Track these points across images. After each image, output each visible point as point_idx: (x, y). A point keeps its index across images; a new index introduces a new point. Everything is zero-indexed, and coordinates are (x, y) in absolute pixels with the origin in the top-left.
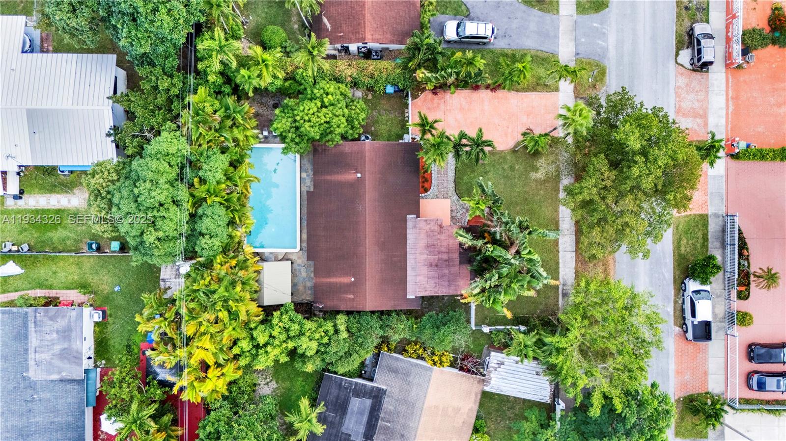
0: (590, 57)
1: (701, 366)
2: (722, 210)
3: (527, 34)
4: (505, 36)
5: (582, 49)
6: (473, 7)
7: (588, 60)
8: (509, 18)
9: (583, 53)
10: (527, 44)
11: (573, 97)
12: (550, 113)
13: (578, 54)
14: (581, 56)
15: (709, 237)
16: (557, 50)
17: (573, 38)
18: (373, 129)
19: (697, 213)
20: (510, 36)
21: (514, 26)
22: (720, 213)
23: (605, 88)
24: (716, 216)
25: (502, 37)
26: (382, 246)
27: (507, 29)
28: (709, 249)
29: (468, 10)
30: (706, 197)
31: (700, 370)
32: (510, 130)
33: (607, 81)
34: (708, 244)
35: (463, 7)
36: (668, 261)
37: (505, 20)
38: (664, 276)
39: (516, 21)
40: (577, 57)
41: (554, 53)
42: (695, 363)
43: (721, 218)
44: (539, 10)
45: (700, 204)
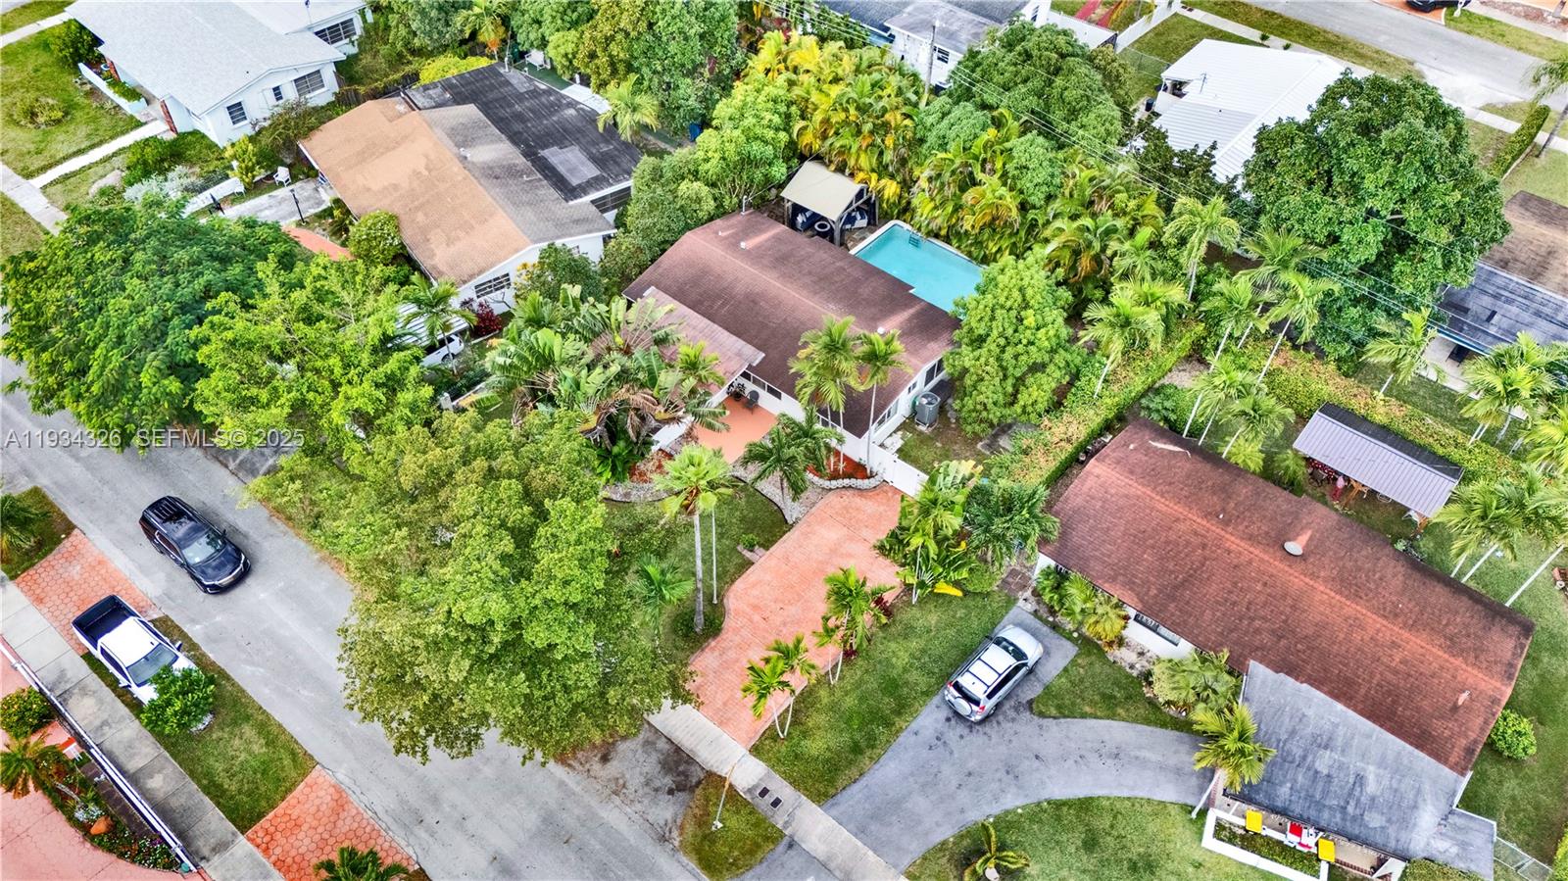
0: (765, 864)
1: (58, 602)
2: (215, 868)
3: (911, 779)
4: (938, 739)
5: (793, 860)
6: (1041, 727)
7: (759, 856)
8: (970, 774)
9: (785, 858)
10: (892, 765)
11: (715, 770)
12: (725, 704)
13: (790, 846)
14: (781, 848)
15: (207, 799)
16: (834, 812)
17: (832, 866)
18: (939, 445)
19: (271, 815)
20: (931, 748)
21: (947, 770)
22: (216, 860)
23: (677, 843)
24: (221, 847)
25: (942, 734)
26: (752, 300)
27: (951, 753)
28: (188, 779)
29: (1042, 715)
30: (274, 858)
31: (55, 598)
32: (757, 618)
33: (685, 860)
34: (199, 783)
35: (1054, 712)
36: (267, 691)
37: (972, 764)
38: (253, 664)
39: (954, 783)
40: (786, 841)
41: (831, 801)
42: (75, 598)
43: (205, 852)
44: (944, 843)
45: (278, 836)
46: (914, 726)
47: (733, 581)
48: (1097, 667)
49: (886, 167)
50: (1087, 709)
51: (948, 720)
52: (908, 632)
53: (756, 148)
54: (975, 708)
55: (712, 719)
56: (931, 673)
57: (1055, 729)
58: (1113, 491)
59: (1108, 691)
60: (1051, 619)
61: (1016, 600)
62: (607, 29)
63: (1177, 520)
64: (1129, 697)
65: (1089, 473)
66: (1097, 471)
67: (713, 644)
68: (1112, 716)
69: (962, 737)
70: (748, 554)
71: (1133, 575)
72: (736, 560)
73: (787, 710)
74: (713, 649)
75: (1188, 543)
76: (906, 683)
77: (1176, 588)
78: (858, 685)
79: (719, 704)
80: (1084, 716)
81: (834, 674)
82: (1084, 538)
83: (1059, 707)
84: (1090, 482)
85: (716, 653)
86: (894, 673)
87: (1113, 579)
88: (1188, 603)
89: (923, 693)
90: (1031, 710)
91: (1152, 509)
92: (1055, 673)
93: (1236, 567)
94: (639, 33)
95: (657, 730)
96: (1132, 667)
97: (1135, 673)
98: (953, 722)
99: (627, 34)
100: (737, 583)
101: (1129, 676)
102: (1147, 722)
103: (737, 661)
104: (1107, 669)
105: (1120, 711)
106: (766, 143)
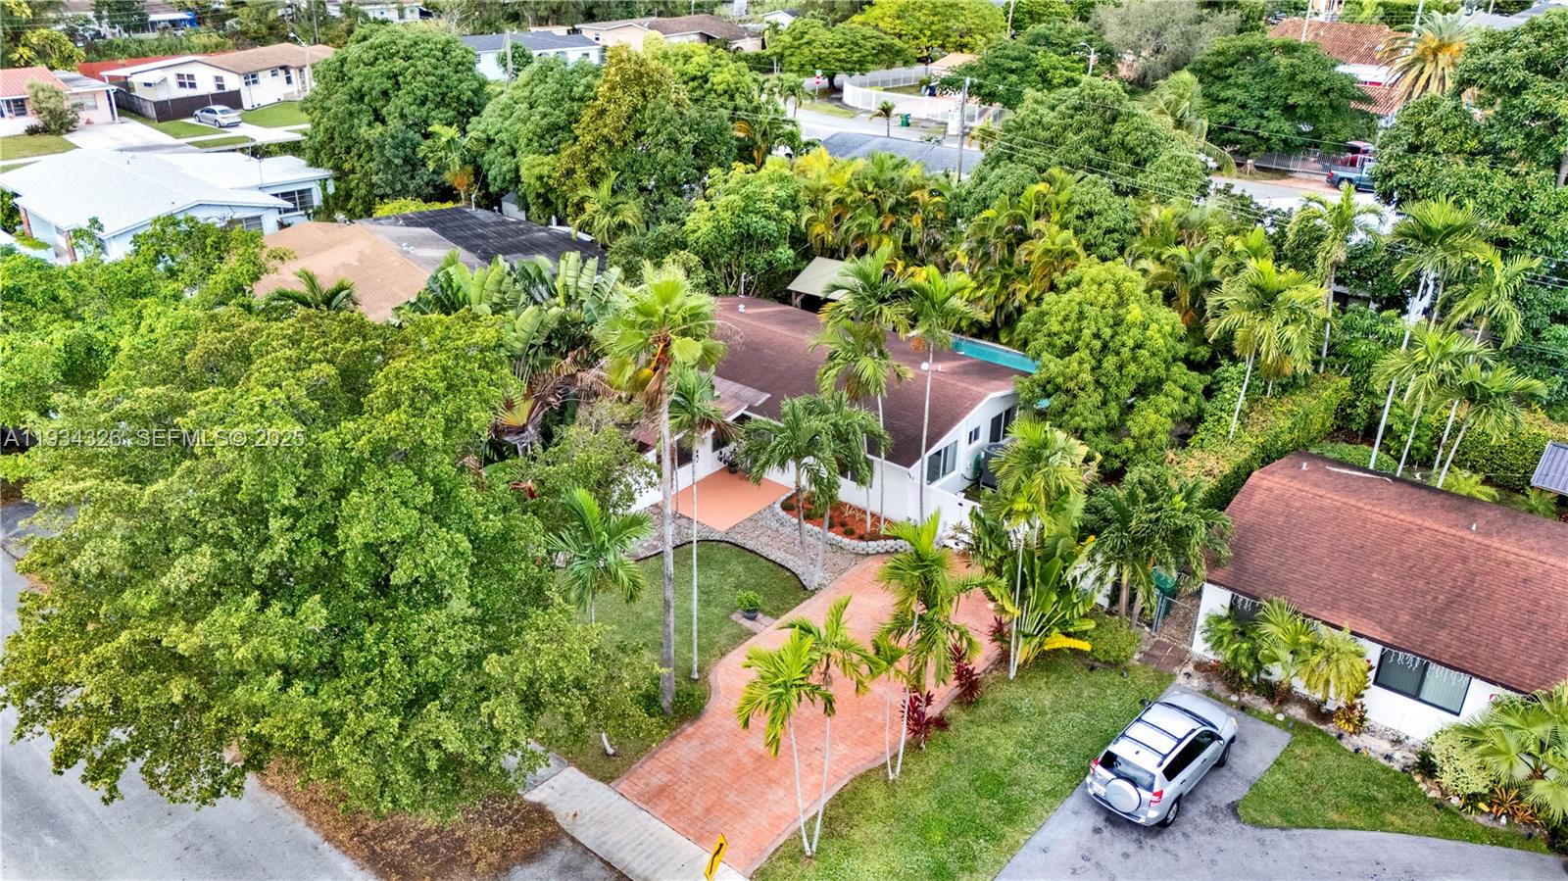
4: (1085, 858)
6: (1261, 841)
25: (1090, 851)
29: (1258, 825)
35: (1277, 820)
46: (1039, 839)
47: (723, 655)
48: (1330, 759)
49: (915, 250)
50: (1333, 816)
51: (1097, 831)
52: (1009, 714)
53: (756, 222)
54: (1147, 795)
55: (685, 833)
56: (1055, 767)
57: (1287, 844)
58: (1298, 504)
59: (1363, 792)
60: (1234, 698)
61: (1172, 677)
62: (587, 139)
63: (1409, 530)
64: (1399, 799)
65: (1254, 488)
66: (1265, 484)
67: (690, 730)
68: (1383, 827)
69: (1126, 855)
70: (747, 624)
71: (1364, 599)
72: (728, 630)
73: (815, 817)
74: (689, 737)
75: (1437, 558)
76: (1015, 781)
77: (1440, 611)
78: (936, 781)
79: (698, 811)
80: (1331, 826)
81: (893, 768)
82: (1270, 559)
83: (1284, 814)
84: (1258, 497)
85: (695, 742)
86: (995, 767)
87: (1334, 605)
88: (1467, 629)
89: (1047, 794)
90: (1237, 817)
91: (1365, 521)
92: (1262, 767)
93: (1525, 581)
94: (625, 144)
95: (587, 850)
96: (1388, 757)
97: (1397, 767)
98: (1107, 833)
99: (610, 144)
100: (730, 656)
101: (1386, 770)
102: (1445, 834)
103: (728, 752)
104: (1346, 762)
105: (1390, 818)
106: (768, 218)
